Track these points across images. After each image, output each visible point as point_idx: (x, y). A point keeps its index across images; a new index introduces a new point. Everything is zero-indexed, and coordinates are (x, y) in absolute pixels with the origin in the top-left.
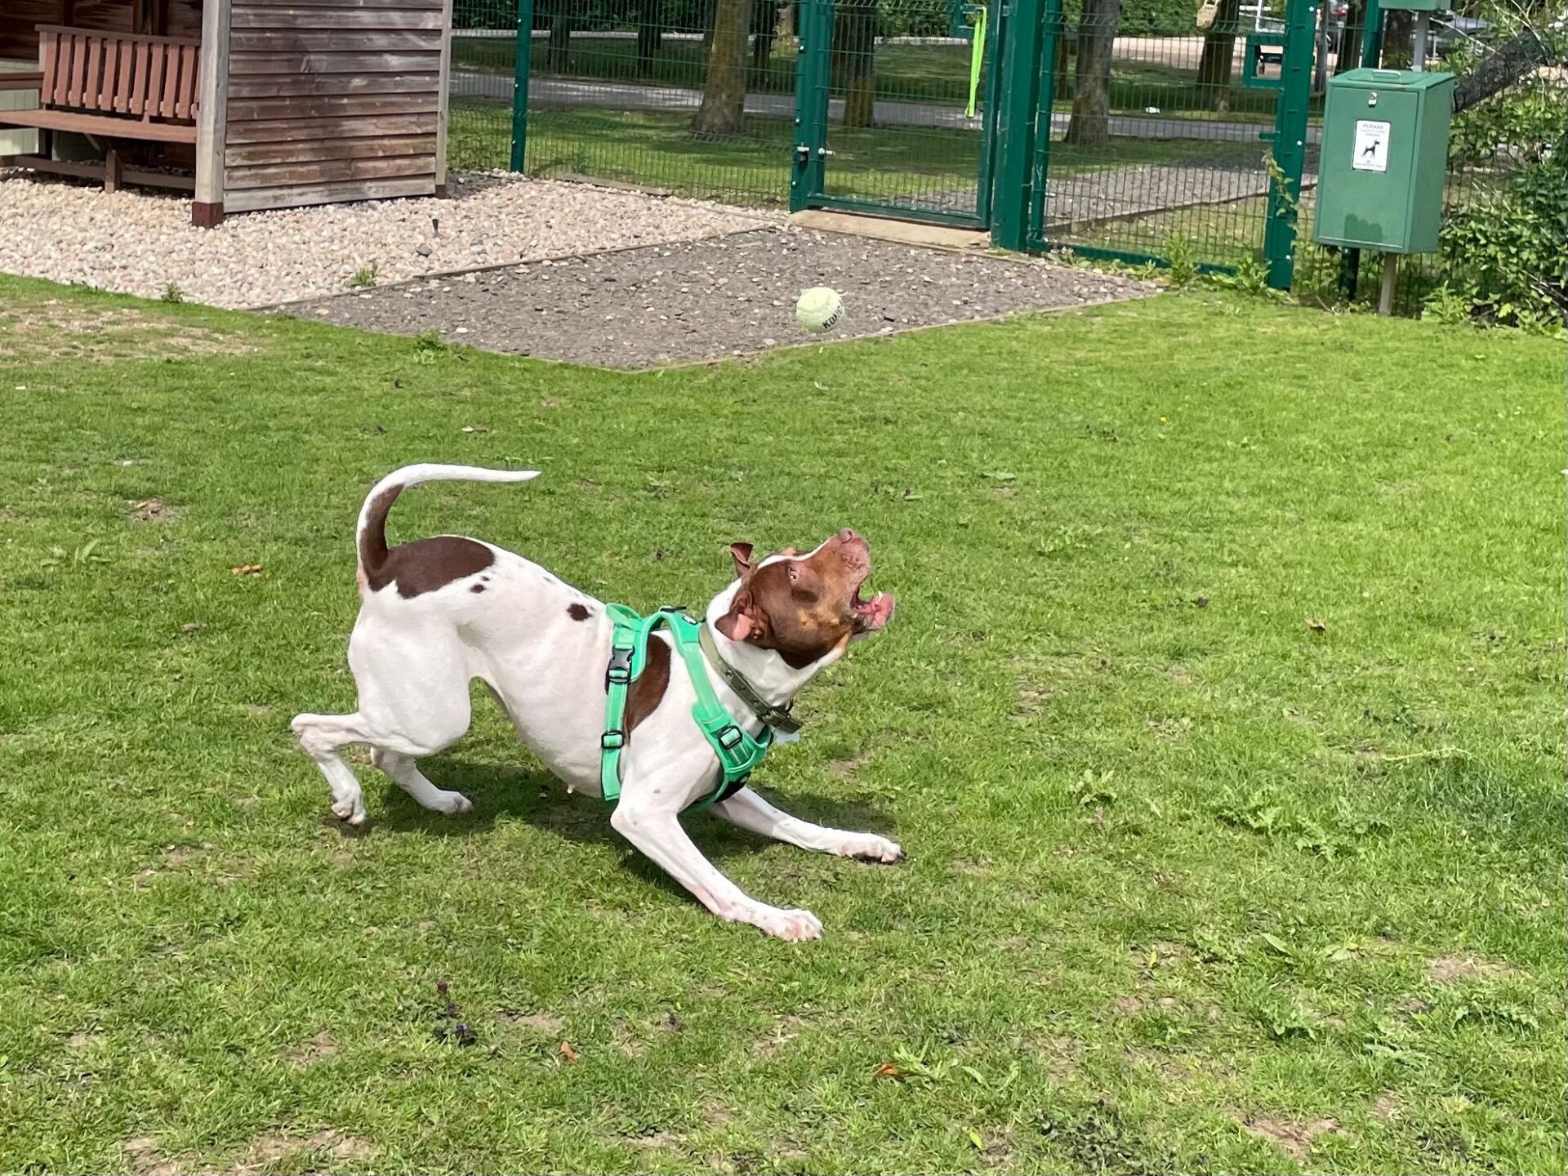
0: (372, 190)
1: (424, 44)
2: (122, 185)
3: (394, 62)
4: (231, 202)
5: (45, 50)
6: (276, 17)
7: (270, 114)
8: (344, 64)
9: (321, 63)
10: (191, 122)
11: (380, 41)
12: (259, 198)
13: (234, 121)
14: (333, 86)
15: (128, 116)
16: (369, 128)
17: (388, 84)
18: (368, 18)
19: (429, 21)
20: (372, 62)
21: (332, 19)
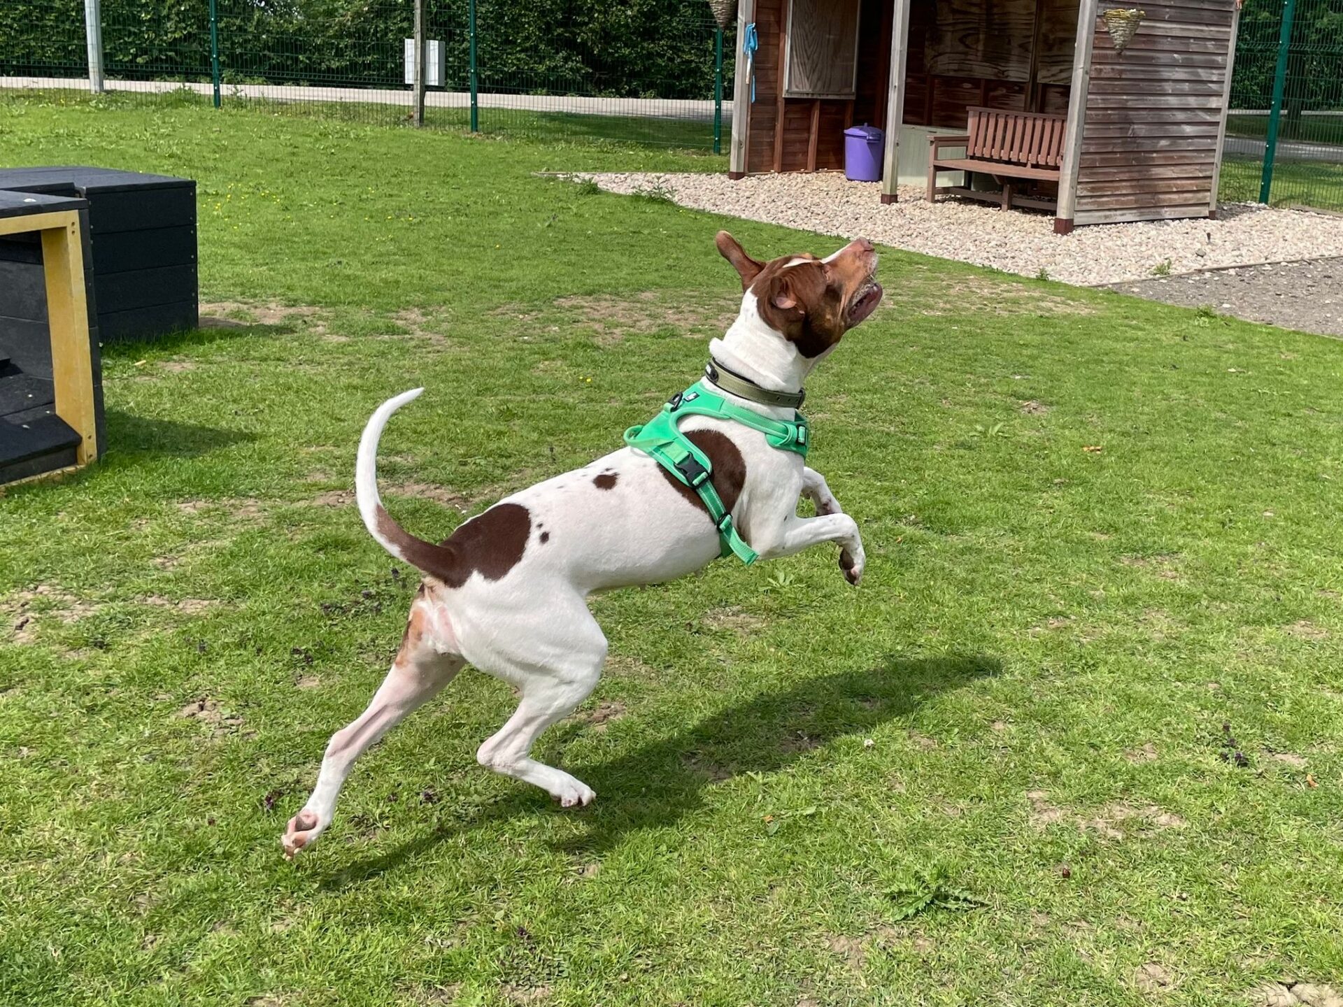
0: (1167, 213)
1: (1208, 118)
2: (1012, 207)
3: (1188, 130)
4: (1079, 219)
5: (971, 122)
6: (1115, 100)
7: (1107, 163)
8: (1156, 131)
9: (1141, 130)
10: (1057, 168)
11: (1180, 116)
12: (1095, 217)
13: (1085, 167)
14: (1148, 145)
15: (1018, 164)
16: (1168, 172)
17: (1183, 145)
18: (1173, 101)
19: (1214, 103)
20: (1174, 130)
21: (1151, 101)
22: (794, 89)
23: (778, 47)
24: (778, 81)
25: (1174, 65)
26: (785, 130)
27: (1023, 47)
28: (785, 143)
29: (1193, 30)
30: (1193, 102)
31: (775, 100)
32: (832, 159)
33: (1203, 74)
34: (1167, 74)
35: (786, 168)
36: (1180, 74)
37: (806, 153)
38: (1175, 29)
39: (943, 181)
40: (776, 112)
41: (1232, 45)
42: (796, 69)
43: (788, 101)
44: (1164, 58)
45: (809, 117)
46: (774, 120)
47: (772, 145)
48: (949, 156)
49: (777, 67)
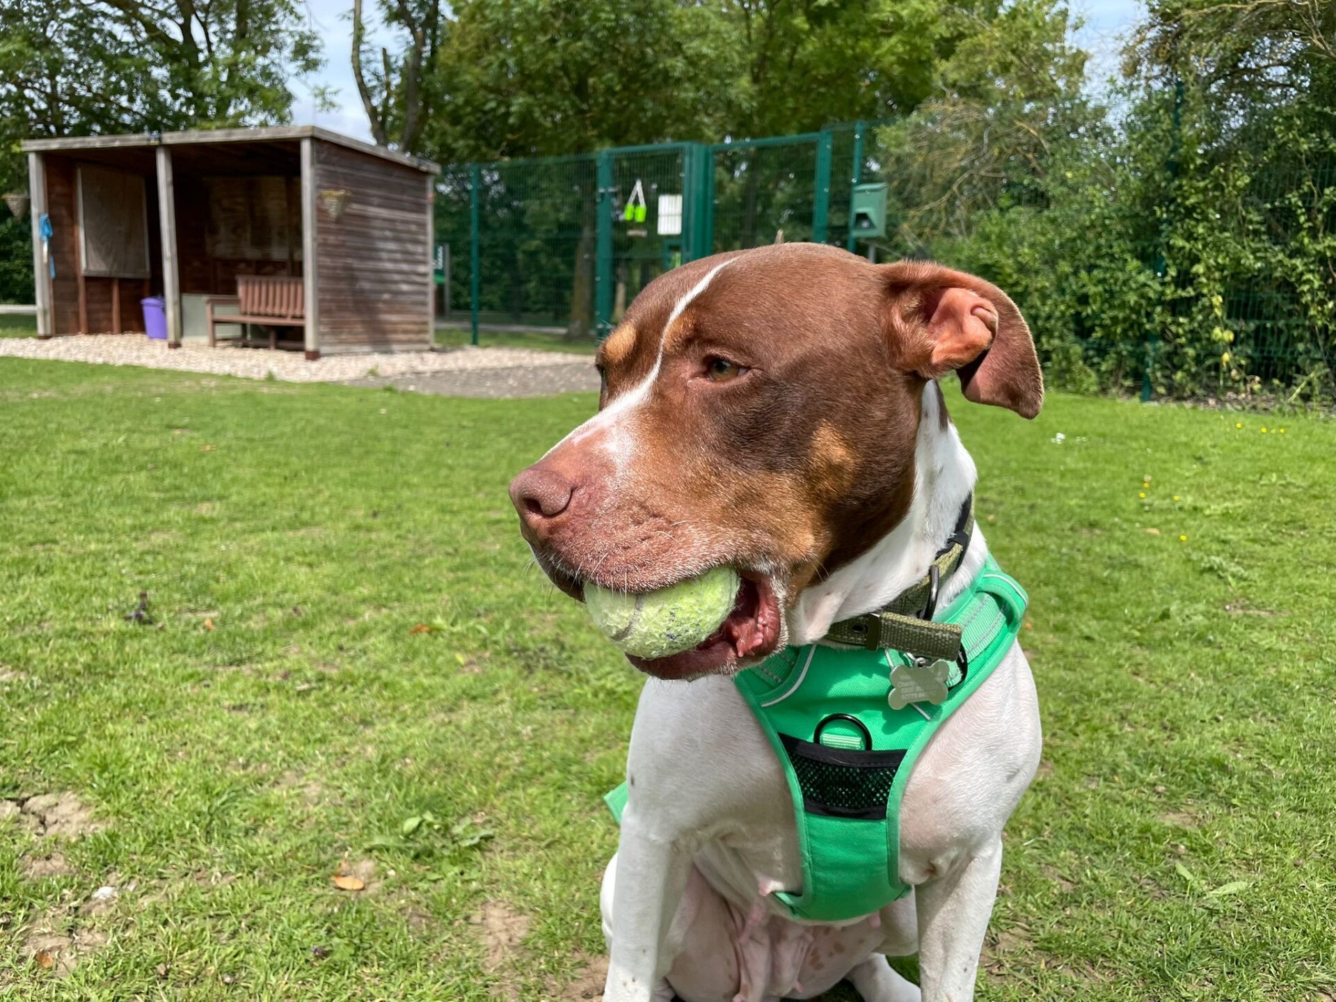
0: (395, 347)
1: (418, 279)
2: (278, 348)
3: (405, 287)
4: (324, 350)
5: (241, 290)
6: (340, 262)
7: (342, 309)
8: (379, 287)
9: (366, 285)
10: (302, 317)
11: (396, 277)
12: (338, 348)
13: (323, 311)
14: (373, 296)
15: (280, 316)
16: (394, 318)
17: (402, 298)
18: (389, 266)
19: (422, 269)
20: (393, 287)
21: (371, 265)
22: (92, 268)
23: (73, 234)
24: (76, 262)
25: (386, 239)
26: (88, 301)
27: (281, 234)
28: (89, 312)
29: (398, 215)
30: (405, 267)
31: (75, 279)
32: (134, 324)
33: (410, 247)
34: (381, 245)
35: (93, 330)
36: (391, 246)
37: (110, 320)
38: (384, 213)
39: (222, 331)
40: (77, 288)
41: (430, 228)
42: (92, 253)
43: (88, 279)
44: (377, 233)
45: (110, 292)
46: (76, 293)
47: (77, 314)
48: (223, 312)
49: (74, 250)
